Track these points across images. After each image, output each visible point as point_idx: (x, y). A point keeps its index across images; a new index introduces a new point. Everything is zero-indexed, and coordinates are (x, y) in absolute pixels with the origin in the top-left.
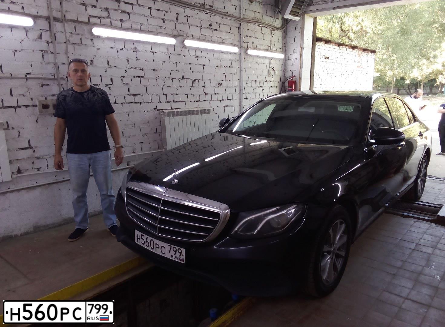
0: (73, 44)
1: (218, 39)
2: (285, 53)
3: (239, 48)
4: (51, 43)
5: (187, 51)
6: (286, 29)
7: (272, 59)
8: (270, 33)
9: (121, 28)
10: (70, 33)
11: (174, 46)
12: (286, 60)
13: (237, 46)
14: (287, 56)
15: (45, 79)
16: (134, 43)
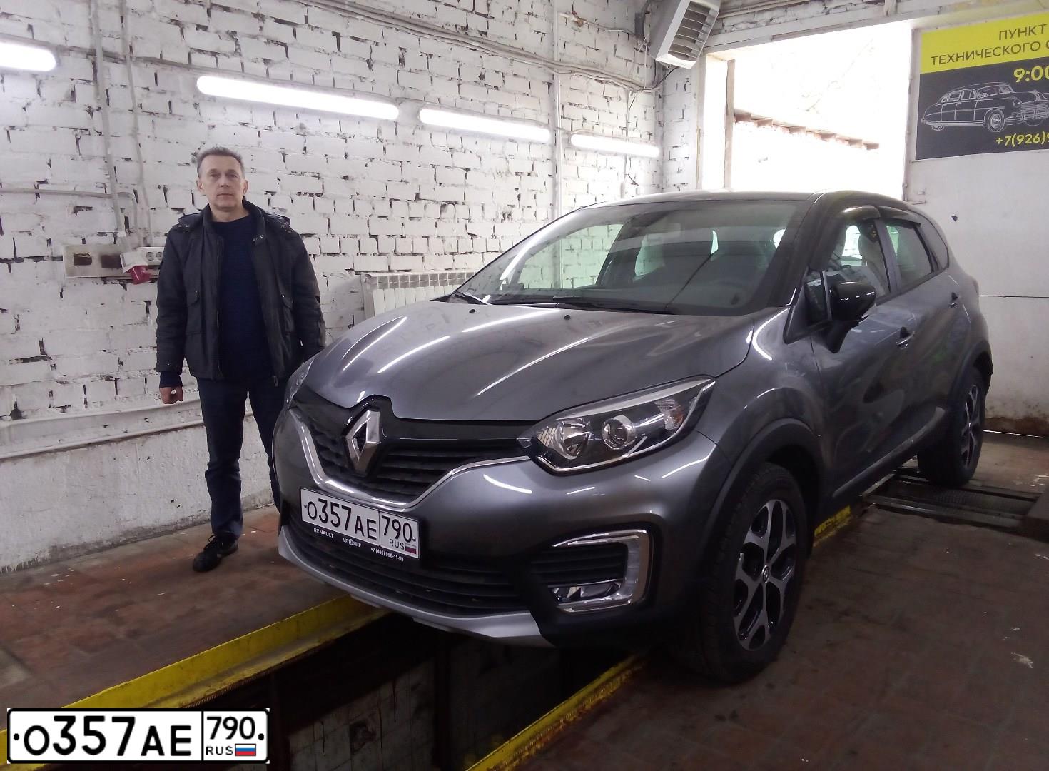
0: (151, 113)
1: (502, 110)
2: (662, 144)
3: (550, 131)
4: (98, 110)
5: (426, 135)
6: (664, 89)
7: (630, 159)
8: (624, 97)
9: (267, 79)
10: (145, 88)
11: (396, 123)
12: (663, 162)
13: (547, 126)
14: (666, 152)
15: (81, 195)
16: (297, 116)
